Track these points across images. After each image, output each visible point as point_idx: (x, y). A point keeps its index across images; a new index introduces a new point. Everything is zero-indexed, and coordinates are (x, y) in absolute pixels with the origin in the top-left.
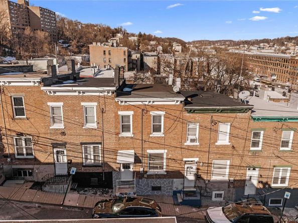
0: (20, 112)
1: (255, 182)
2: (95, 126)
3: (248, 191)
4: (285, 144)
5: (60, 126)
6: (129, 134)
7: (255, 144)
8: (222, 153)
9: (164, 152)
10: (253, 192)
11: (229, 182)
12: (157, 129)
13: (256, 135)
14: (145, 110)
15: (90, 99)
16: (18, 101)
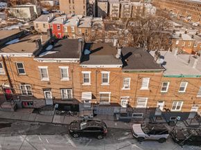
0: (22, 71)
1: (162, 109)
2: (68, 79)
3: (156, 114)
4: (182, 89)
5: (47, 79)
6: (89, 84)
7: (164, 89)
8: (144, 94)
10: (160, 114)
11: (147, 109)
12: (105, 81)
13: (165, 84)
14: (98, 71)
15: (65, 64)
16: (20, 65)
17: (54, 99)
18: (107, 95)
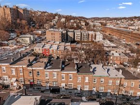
0: (38, 75)
1: (95, 90)
2: (56, 78)
3: (93, 93)
4: (102, 81)
5: (48, 78)
6: (64, 80)
7: (95, 82)
8: (87, 84)
9: (72, 84)
10: (95, 93)
11: (89, 91)
12: (71, 78)
13: (95, 79)
14: (68, 74)
15: (55, 72)
16: (38, 72)
17: (50, 86)
18: (71, 85)
